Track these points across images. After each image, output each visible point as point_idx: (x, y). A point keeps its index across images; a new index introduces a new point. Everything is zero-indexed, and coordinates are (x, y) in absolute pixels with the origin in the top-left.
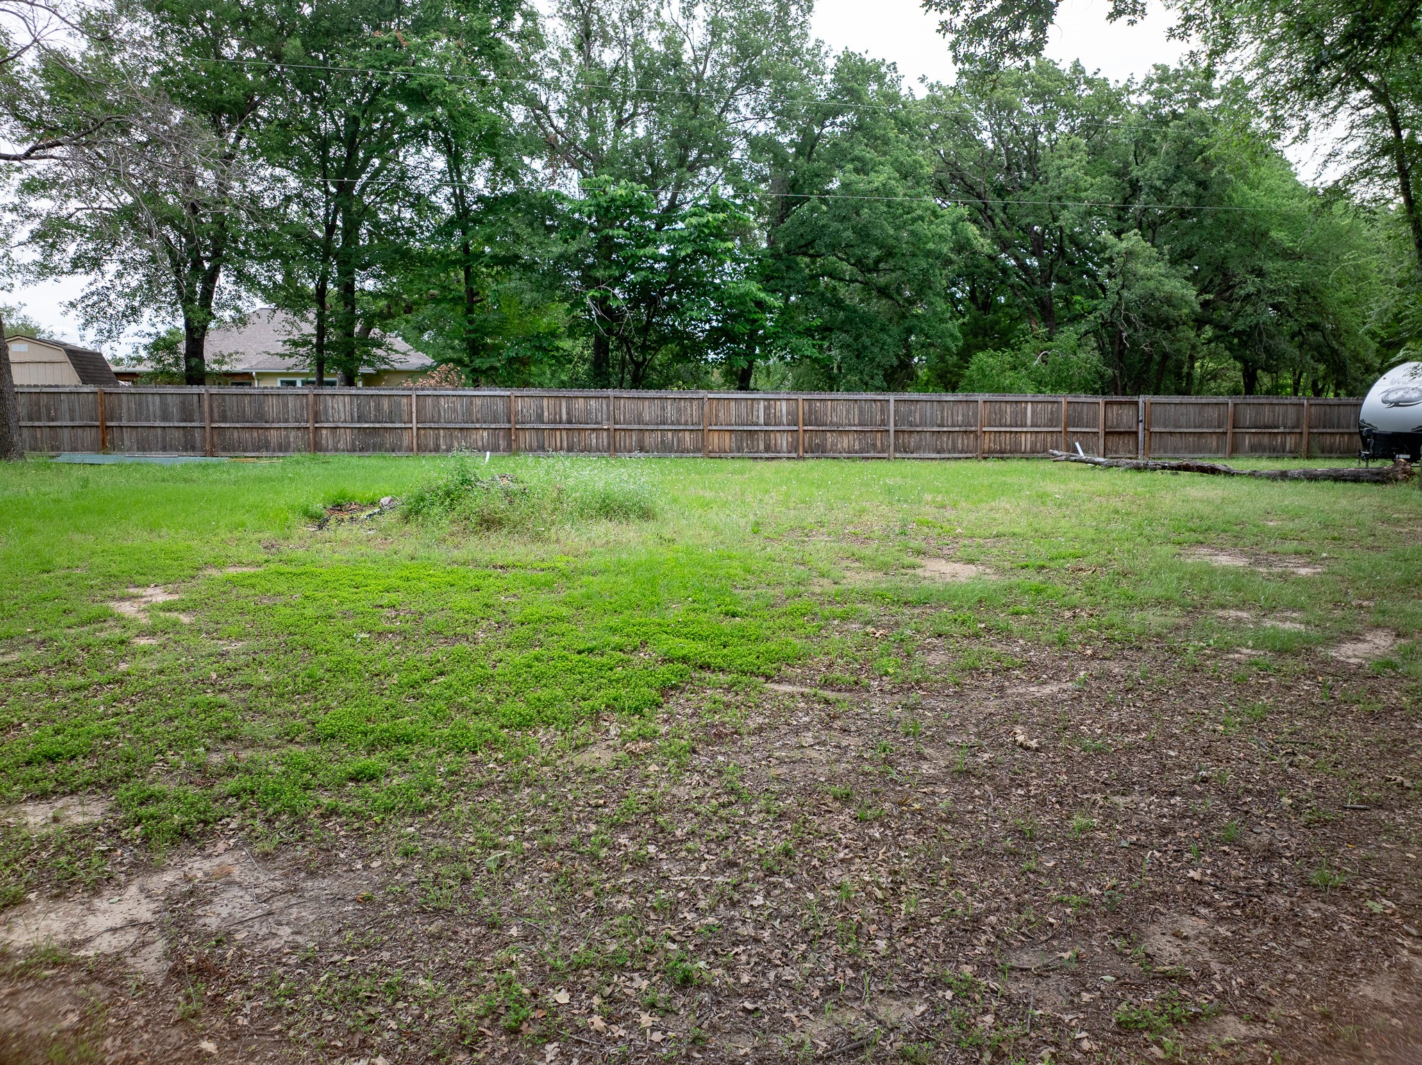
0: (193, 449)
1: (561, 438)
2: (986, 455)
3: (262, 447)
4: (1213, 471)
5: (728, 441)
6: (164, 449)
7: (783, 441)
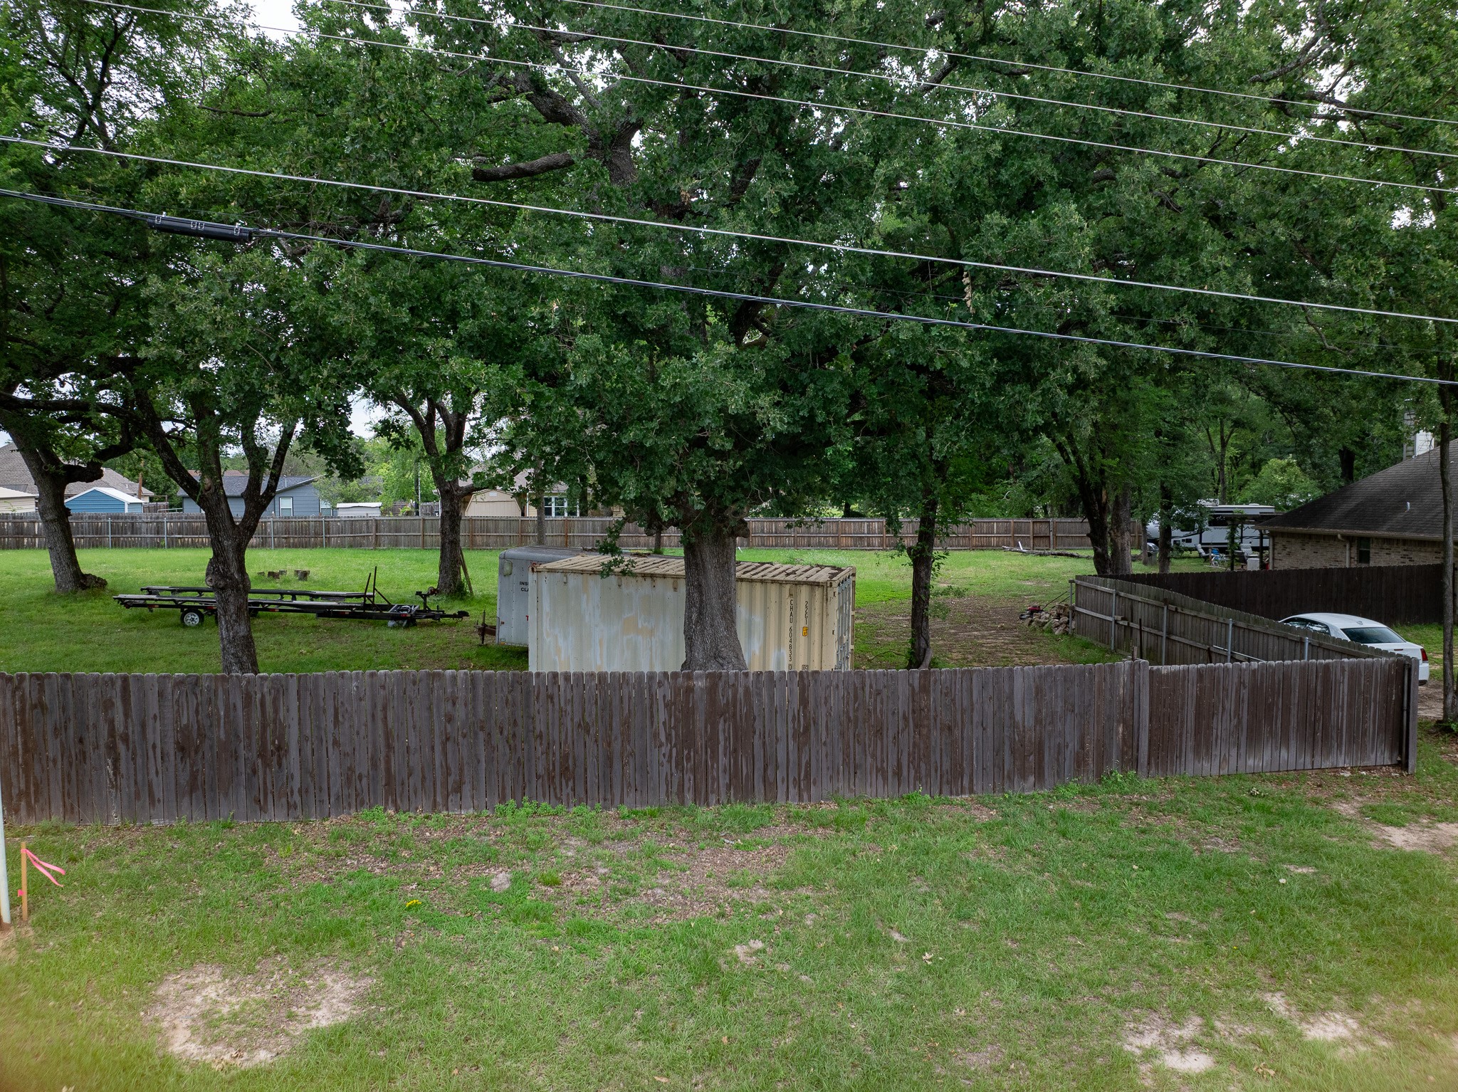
1: (772, 541)
2: (974, 548)
4: (1072, 556)
5: (850, 541)
7: (876, 542)
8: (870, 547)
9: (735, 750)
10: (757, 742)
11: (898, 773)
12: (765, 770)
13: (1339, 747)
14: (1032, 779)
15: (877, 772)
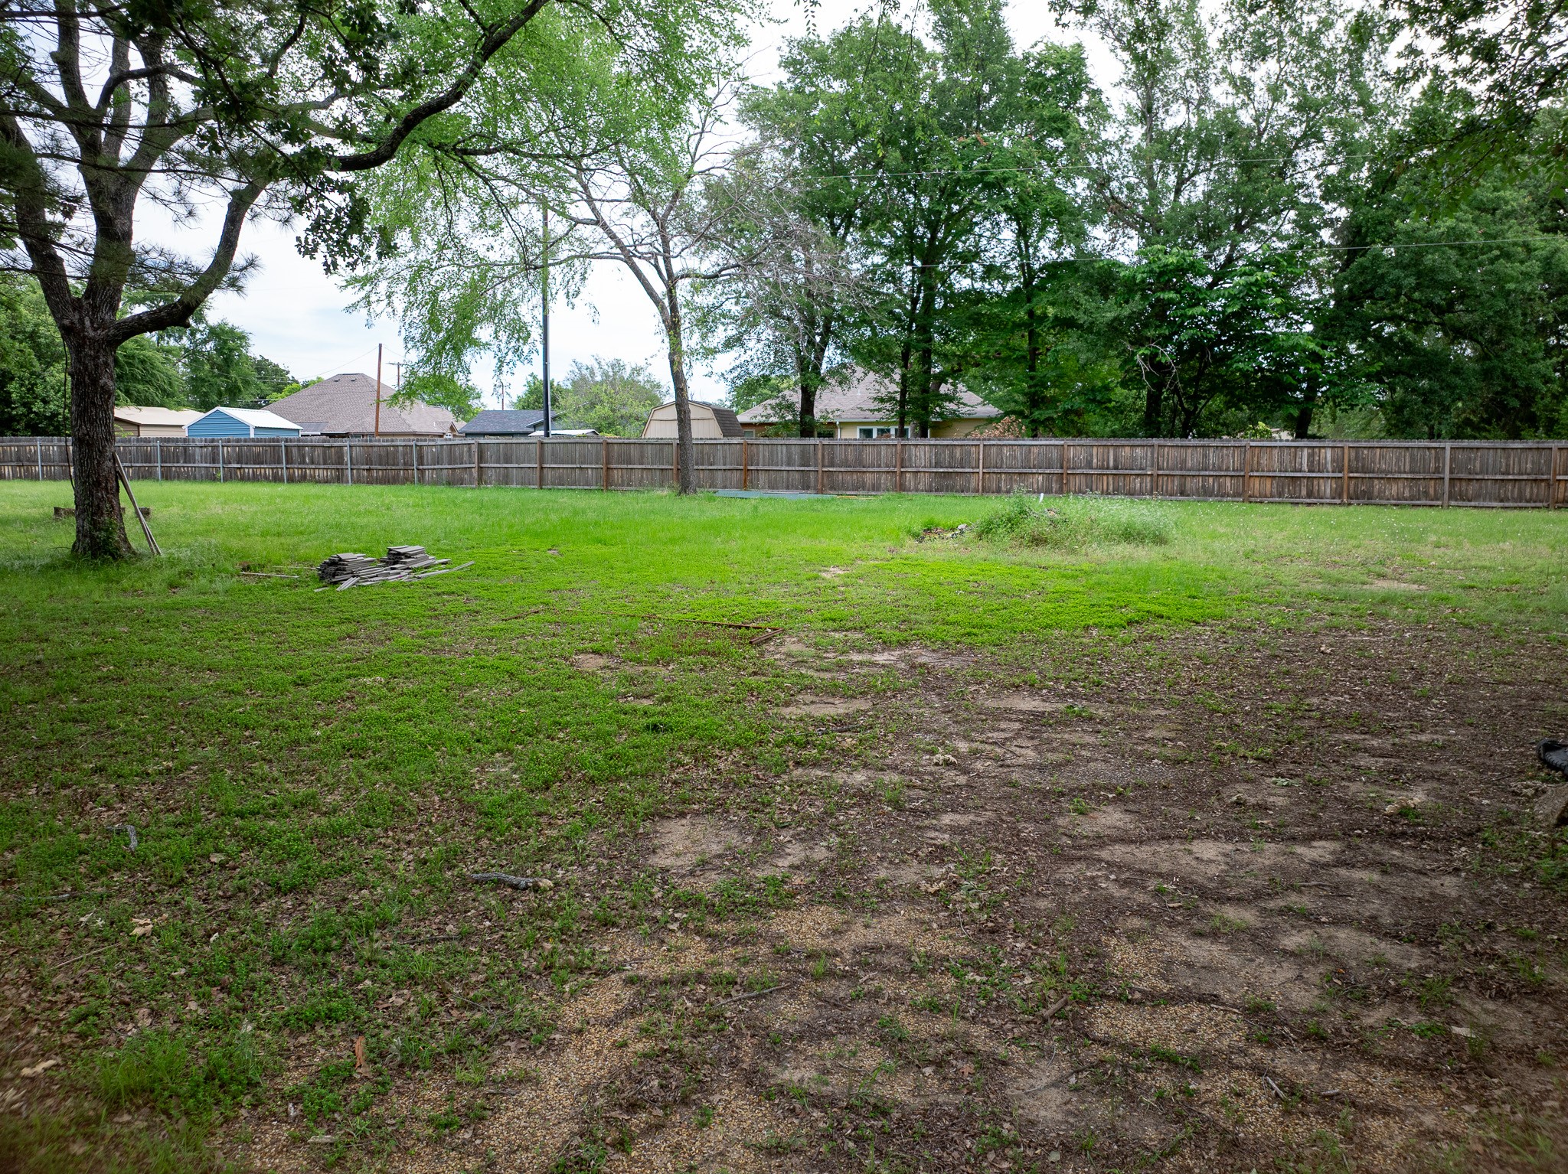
0: (808, 488)
1: (1108, 483)
2: (1560, 504)
3: (859, 487)
5: (1269, 486)
6: (787, 488)
7: (1327, 488)
8: (1313, 497)
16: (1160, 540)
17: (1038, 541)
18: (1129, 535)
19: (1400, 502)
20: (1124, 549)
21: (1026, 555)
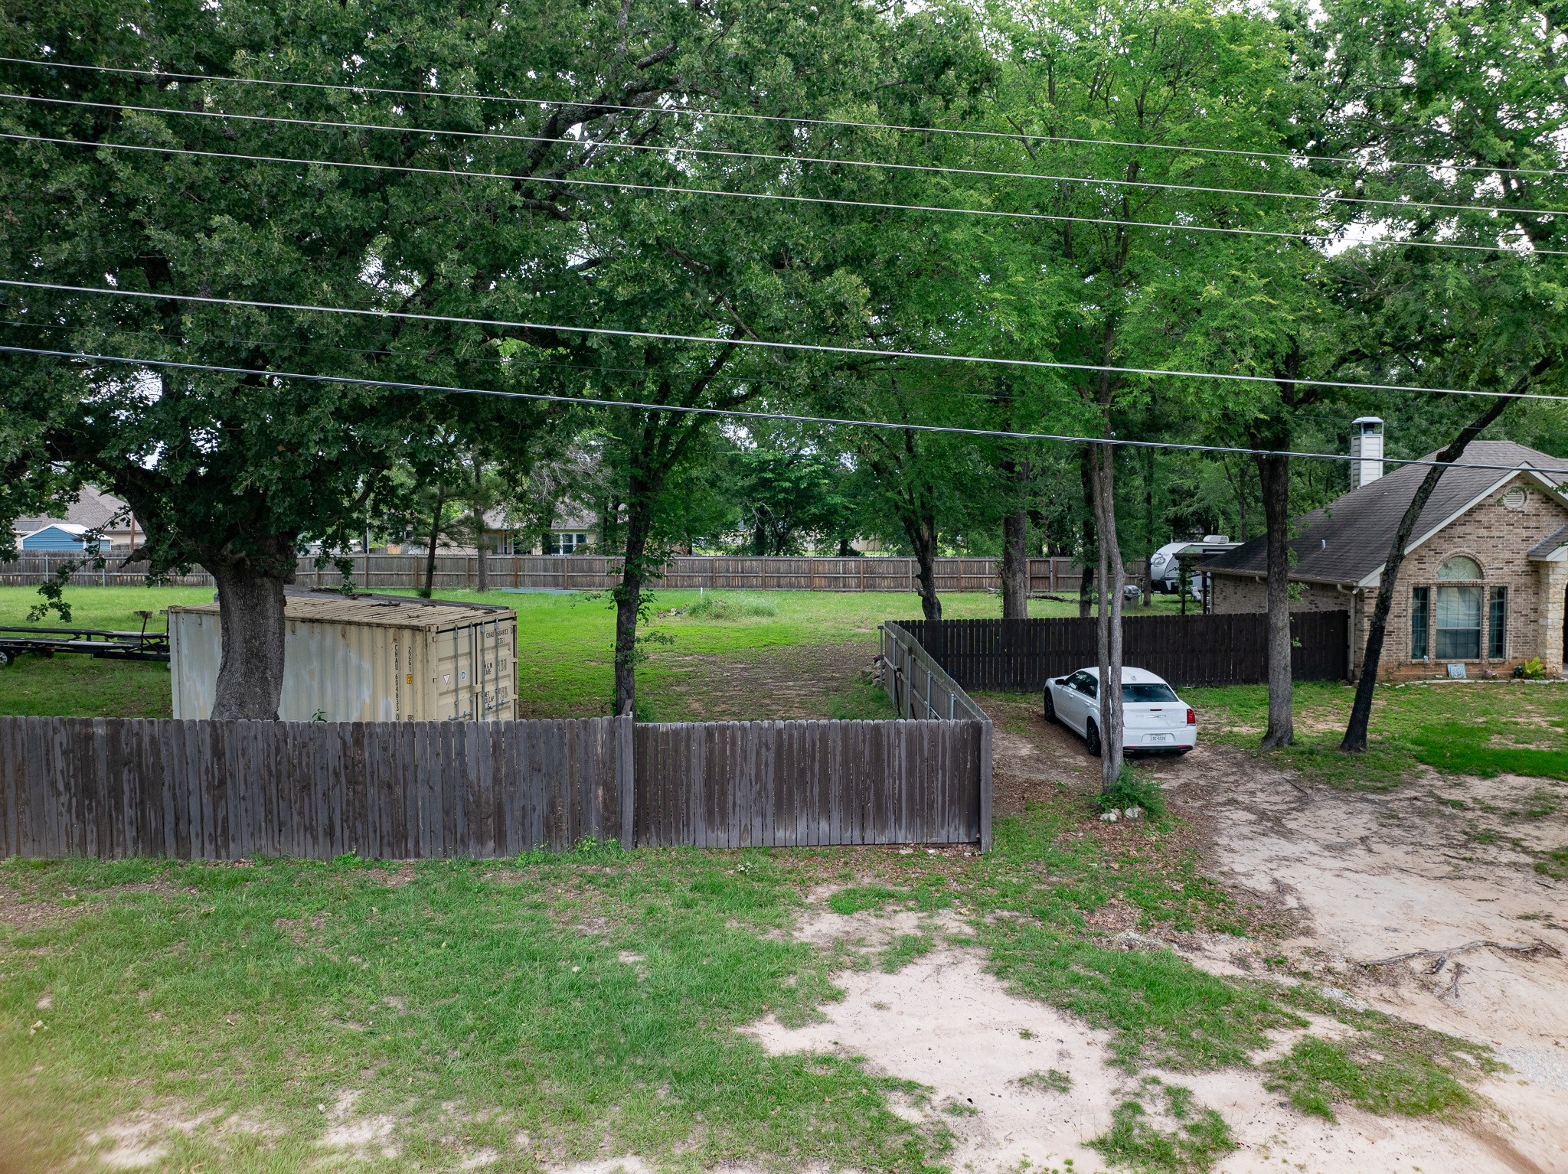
0: (558, 586)
2: (964, 589)
5: (823, 582)
6: (545, 586)
7: (853, 582)
8: (846, 588)
9: (142, 803)
10: (166, 794)
11: (330, 832)
12: (177, 825)
13: (898, 820)
14: (491, 845)
15: (306, 829)
16: (771, 614)
17: (718, 616)
18: (757, 612)
19: (889, 590)
20: (755, 619)
21: (714, 623)
